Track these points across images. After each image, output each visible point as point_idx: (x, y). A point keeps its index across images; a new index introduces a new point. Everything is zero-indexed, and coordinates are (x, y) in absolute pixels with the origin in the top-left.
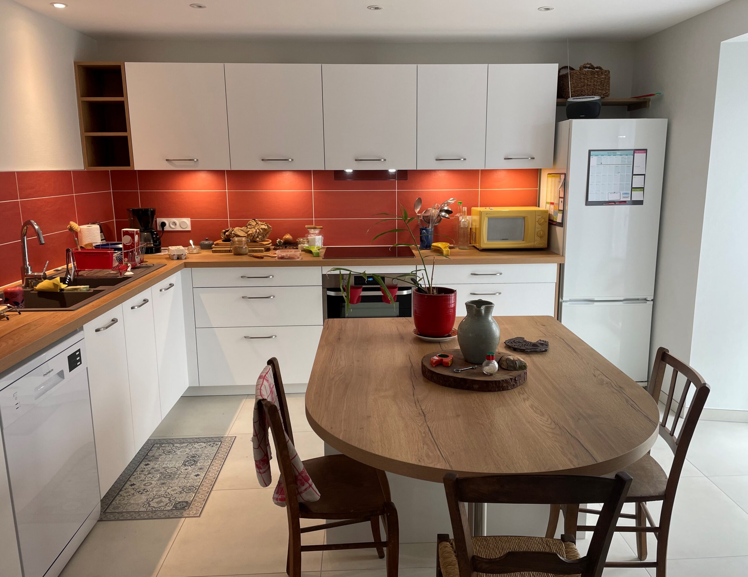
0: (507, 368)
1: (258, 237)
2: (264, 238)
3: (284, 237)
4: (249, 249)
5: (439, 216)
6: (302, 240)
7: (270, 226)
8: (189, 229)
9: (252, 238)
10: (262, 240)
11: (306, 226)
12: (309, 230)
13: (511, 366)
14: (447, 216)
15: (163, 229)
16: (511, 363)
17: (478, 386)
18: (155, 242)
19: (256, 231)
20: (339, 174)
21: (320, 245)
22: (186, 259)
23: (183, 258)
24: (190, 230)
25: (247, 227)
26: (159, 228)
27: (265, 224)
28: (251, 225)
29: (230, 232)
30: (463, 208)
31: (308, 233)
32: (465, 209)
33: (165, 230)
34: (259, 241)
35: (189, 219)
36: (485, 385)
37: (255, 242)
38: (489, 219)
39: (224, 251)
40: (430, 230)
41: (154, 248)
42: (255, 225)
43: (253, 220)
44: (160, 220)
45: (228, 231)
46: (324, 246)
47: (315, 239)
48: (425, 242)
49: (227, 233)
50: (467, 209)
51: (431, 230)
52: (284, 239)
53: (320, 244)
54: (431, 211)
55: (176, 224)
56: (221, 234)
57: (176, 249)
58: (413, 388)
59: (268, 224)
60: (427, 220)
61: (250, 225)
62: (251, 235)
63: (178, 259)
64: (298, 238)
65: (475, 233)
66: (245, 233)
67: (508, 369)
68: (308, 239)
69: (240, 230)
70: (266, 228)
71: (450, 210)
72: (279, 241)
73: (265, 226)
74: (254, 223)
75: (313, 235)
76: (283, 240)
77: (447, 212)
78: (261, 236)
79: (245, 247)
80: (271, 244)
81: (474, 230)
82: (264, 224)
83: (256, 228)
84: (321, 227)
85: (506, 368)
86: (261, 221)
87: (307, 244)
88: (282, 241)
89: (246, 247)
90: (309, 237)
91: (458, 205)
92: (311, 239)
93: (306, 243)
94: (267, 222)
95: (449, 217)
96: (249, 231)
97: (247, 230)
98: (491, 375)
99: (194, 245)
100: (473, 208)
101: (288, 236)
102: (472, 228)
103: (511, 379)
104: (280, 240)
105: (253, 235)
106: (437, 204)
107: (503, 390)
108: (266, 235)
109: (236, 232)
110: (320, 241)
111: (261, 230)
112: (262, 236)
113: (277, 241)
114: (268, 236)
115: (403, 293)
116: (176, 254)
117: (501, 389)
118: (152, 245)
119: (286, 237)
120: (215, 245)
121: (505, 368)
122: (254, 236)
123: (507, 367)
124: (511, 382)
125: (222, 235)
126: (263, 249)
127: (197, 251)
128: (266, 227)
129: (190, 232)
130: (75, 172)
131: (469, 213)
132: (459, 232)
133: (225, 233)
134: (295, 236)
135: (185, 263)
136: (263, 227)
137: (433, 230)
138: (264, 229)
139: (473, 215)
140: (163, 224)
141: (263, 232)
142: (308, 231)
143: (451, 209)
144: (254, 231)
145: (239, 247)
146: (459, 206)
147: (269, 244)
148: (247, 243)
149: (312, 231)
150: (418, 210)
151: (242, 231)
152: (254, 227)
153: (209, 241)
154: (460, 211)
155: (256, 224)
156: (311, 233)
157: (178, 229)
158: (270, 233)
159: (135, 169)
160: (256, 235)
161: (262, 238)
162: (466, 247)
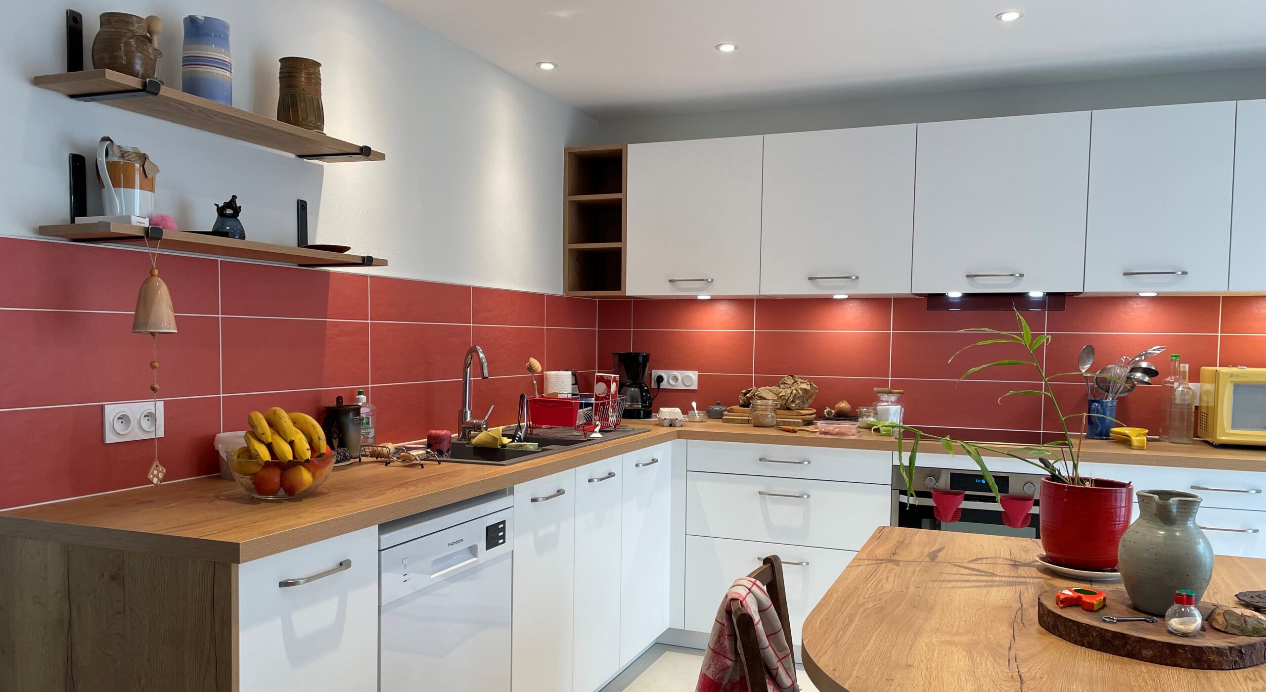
0: (1225, 629)
1: (793, 402)
2: (804, 403)
3: (837, 406)
4: (778, 419)
5: (1128, 378)
6: (865, 410)
7: (814, 385)
8: (695, 387)
9: (784, 402)
10: (800, 408)
11: (875, 389)
12: (879, 395)
13: (1234, 626)
14: (1147, 379)
15: (659, 386)
16: (1234, 620)
17: (1152, 652)
18: (643, 402)
19: (792, 392)
20: (937, 301)
21: (897, 421)
22: (682, 426)
23: (678, 425)
24: (696, 389)
25: (779, 386)
26: (654, 385)
27: (808, 382)
28: (787, 384)
29: (752, 393)
30: (1181, 365)
31: (878, 400)
32: (1186, 367)
33: (661, 387)
34: (795, 408)
35: (696, 372)
36: (1168, 651)
37: (788, 409)
38: (1237, 386)
39: (740, 422)
40: (1109, 404)
41: (642, 412)
42: (791, 383)
43: (790, 377)
44: (655, 373)
45: (749, 392)
46: (903, 424)
47: (888, 410)
48: (1097, 425)
49: (748, 395)
50: (1189, 368)
51: (1112, 403)
52: (838, 409)
53: (896, 419)
54: (1112, 370)
55: (677, 380)
56: (740, 396)
57: (670, 410)
58: (1012, 640)
59: (812, 383)
60: (1104, 385)
61: (785, 383)
62: (782, 398)
63: (671, 425)
64: (860, 407)
65: (1206, 415)
66: (775, 395)
67: (1226, 631)
68: (875, 409)
69: (768, 390)
70: (808, 389)
71: (1153, 368)
72: (829, 411)
73: (808, 385)
74: (790, 381)
75: (886, 404)
76: (836, 410)
77: (1147, 371)
78: (799, 400)
79: (771, 415)
80: (814, 416)
81: (1204, 410)
82: (805, 382)
83: (793, 388)
84: (902, 391)
85: (1223, 630)
86: (801, 378)
87: (874, 418)
88: (833, 411)
89: (774, 416)
90: (878, 407)
91: (1171, 360)
92: (883, 410)
93: (872, 414)
94: (810, 380)
95: (1151, 382)
96: (781, 392)
97: (779, 390)
98: (1185, 635)
99: (697, 410)
100: (1203, 368)
101: (844, 405)
102: (1200, 406)
103: (1231, 648)
104: (829, 409)
105: (786, 398)
106: (1125, 357)
107: (1210, 668)
108: (807, 400)
109: (761, 393)
110: (897, 415)
111: (800, 391)
112: (802, 400)
113: (826, 411)
114: (810, 401)
116: (668, 418)
117: (1206, 666)
118: (640, 406)
119: (841, 406)
120: (728, 412)
121: (1219, 628)
122: (787, 401)
123: (1225, 627)
124: (1229, 654)
125: (741, 398)
126: (800, 421)
127: (701, 418)
128: (809, 387)
129: (696, 392)
130: (549, 296)
131: (1195, 376)
132: (1171, 411)
133: (745, 394)
134: (854, 406)
135: (678, 431)
136: (804, 386)
137: (1115, 403)
138: (805, 389)
139: (1202, 382)
140: (660, 379)
141: (803, 395)
142: (879, 397)
143: (1155, 367)
144: (789, 391)
145: (762, 415)
146: (1173, 362)
147: (811, 414)
148: (775, 409)
149: (885, 397)
150: (1088, 366)
151: (771, 391)
152: (790, 387)
153: (721, 406)
154: (1175, 372)
155: (794, 383)
156: (883, 401)
157: (680, 386)
158: (814, 396)
159: (627, 295)
160: (791, 399)
161: (801, 404)
162: (1186, 441)
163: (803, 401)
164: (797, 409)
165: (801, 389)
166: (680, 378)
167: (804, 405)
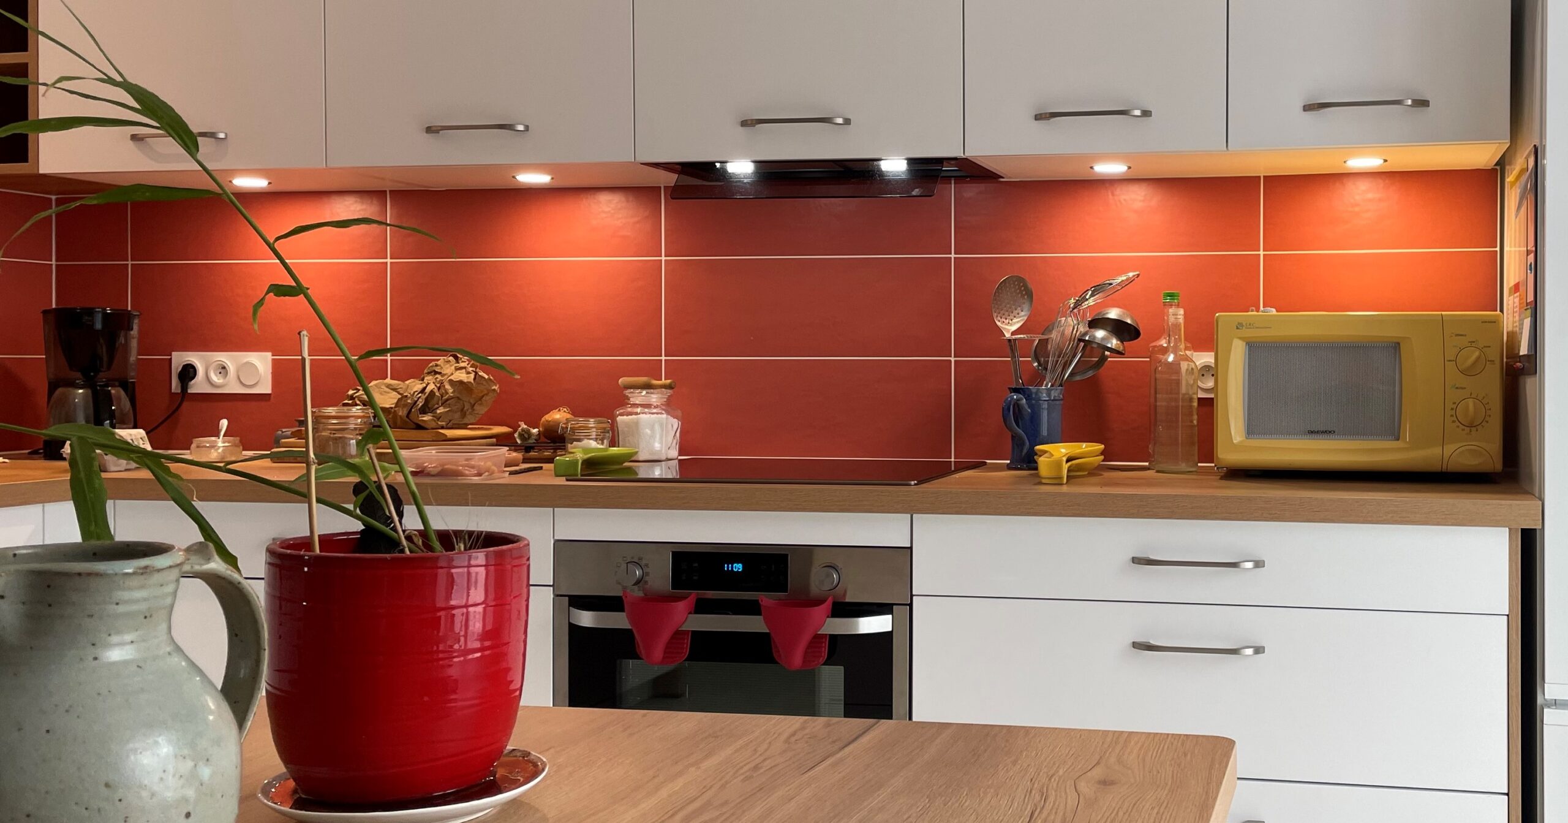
1: (424, 410)
2: (464, 414)
3: (543, 419)
5: (1083, 342)
6: (582, 423)
7: (481, 373)
8: (266, 388)
10: (451, 425)
11: (620, 381)
12: (627, 392)
14: (1114, 343)
15: (187, 387)
21: (665, 448)
24: (269, 391)
25: (420, 378)
26: (174, 384)
31: (622, 402)
33: (192, 390)
34: (433, 425)
35: (268, 356)
37: (419, 427)
38: (1252, 347)
40: (1044, 397)
42: (451, 372)
43: (449, 358)
46: (680, 454)
47: (637, 424)
48: (1022, 440)
51: (1049, 395)
52: (544, 425)
55: (226, 372)
59: (477, 369)
61: (436, 373)
68: (612, 422)
69: (387, 386)
70: (466, 380)
71: (1130, 320)
72: (524, 430)
73: (468, 373)
74: (450, 367)
75: (637, 411)
77: (1116, 326)
78: (448, 406)
82: (464, 368)
88: (534, 430)
90: (618, 419)
92: (627, 424)
95: (1126, 351)
101: (559, 416)
104: (525, 427)
105: (409, 401)
108: (473, 406)
110: (667, 435)
111: (448, 387)
112: (456, 407)
113: (517, 429)
114: (481, 410)
115: (857, 625)
119: (550, 420)
128: (470, 378)
129: (269, 400)
136: (461, 376)
138: (461, 382)
140: (188, 372)
141: (457, 394)
142: (625, 398)
143: (1132, 317)
149: (638, 397)
150: (1018, 320)
155: (454, 371)
156: (635, 405)
157: (233, 388)
158: (489, 399)
159: (41, 172)
160: (420, 404)
161: (457, 415)
162: (1183, 466)
163: (462, 410)
164: (442, 428)
165: (451, 382)
166: (231, 368)
167: (463, 418)
